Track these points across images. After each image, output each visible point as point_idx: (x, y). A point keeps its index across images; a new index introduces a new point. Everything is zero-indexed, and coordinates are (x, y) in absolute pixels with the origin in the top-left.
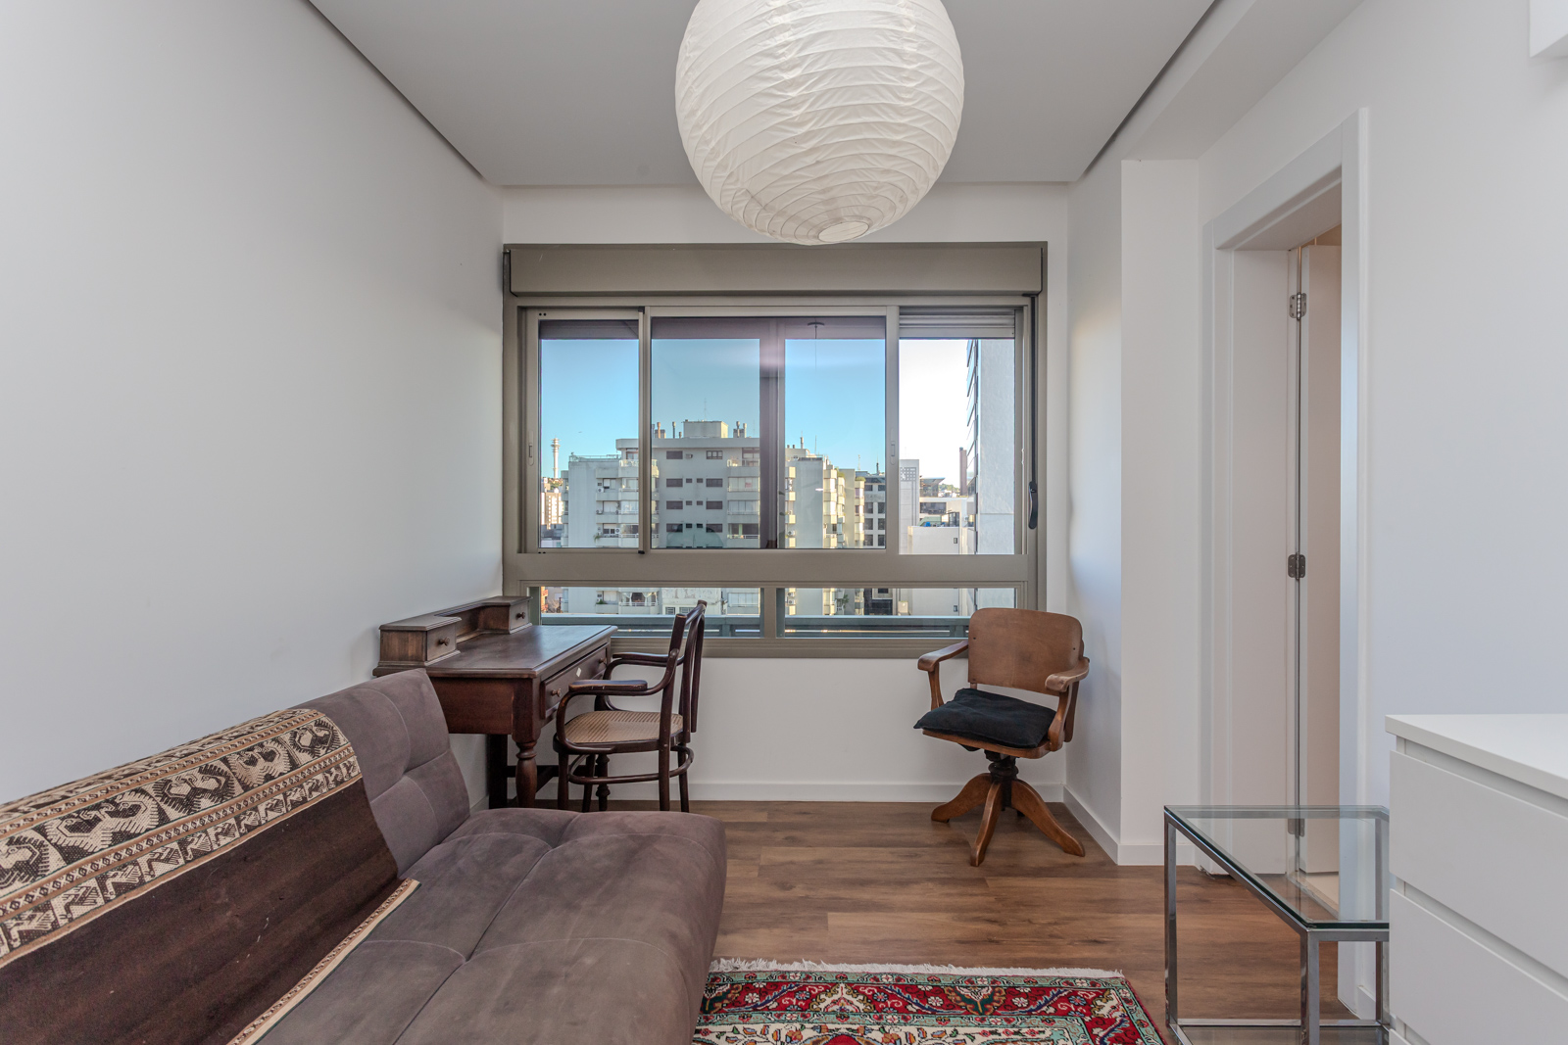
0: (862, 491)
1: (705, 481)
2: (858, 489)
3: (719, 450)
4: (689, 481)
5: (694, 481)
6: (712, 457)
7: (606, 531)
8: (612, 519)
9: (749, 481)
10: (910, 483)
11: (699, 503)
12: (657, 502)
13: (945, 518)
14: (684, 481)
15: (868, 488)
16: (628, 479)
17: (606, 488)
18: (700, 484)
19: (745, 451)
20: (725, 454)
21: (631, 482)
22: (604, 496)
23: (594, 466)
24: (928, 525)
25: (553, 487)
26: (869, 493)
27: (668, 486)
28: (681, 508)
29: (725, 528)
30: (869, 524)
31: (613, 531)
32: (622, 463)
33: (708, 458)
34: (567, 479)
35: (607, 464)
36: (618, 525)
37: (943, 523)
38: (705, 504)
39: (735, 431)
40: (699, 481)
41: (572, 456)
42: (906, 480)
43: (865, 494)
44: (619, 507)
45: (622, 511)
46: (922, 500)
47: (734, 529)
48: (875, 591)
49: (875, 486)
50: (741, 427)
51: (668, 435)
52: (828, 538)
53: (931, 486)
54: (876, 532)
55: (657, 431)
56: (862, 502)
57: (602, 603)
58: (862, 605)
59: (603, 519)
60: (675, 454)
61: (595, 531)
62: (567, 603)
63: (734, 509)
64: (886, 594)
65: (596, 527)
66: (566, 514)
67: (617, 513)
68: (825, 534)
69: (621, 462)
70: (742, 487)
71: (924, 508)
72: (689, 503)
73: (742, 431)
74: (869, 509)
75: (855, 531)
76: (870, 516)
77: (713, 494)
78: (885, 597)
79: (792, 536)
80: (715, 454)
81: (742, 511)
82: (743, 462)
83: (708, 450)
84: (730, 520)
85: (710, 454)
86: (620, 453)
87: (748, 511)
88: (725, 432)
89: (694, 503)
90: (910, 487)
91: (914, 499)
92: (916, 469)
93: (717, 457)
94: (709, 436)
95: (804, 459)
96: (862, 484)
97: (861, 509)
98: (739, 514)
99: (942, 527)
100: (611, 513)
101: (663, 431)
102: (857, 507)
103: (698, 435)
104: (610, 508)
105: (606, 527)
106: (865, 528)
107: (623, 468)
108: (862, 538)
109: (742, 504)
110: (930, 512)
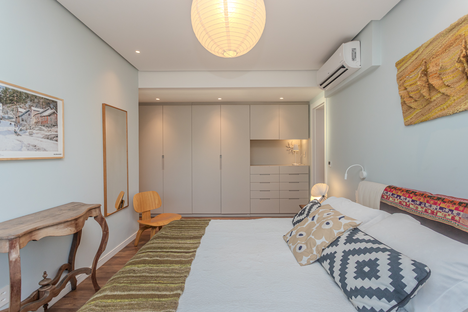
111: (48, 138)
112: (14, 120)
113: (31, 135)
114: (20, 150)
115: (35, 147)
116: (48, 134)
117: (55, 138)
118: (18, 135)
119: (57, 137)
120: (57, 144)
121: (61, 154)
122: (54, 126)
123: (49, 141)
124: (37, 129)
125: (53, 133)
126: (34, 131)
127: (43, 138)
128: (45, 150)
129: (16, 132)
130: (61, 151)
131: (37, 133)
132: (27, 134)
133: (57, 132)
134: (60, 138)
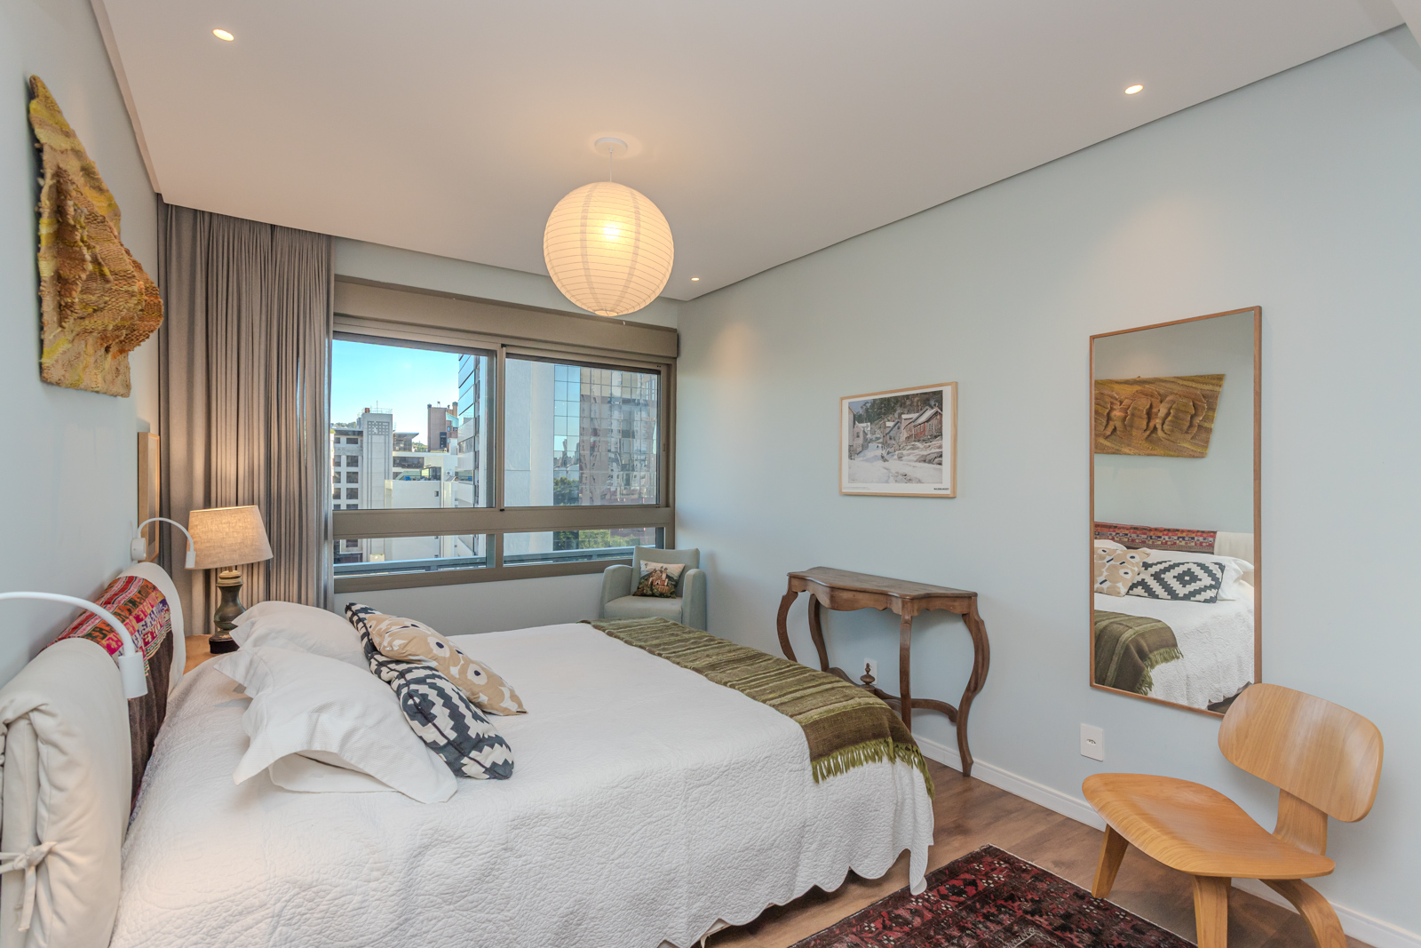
10: (383, 437)
13: (425, 473)
15: (337, 441)
24: (408, 478)
26: (338, 445)
30: (338, 477)
37: (422, 478)
42: (378, 434)
43: (335, 448)
46: (395, 454)
48: (343, 543)
49: (343, 439)
53: (404, 440)
54: (344, 486)
64: (355, 548)
71: (398, 462)
74: (338, 464)
76: (338, 469)
78: (354, 551)
90: (383, 441)
91: (387, 453)
92: (390, 423)
96: (332, 436)
99: (422, 481)
110: (403, 466)
111: (925, 461)
112: (881, 440)
113: (900, 458)
114: (887, 482)
115: (906, 478)
116: (925, 453)
117: (937, 459)
118: (885, 460)
119: (941, 456)
120: (941, 470)
121: (947, 489)
122: (936, 437)
123: (926, 465)
124: (909, 447)
125: (933, 451)
126: (905, 452)
127: (917, 461)
128: (920, 481)
129: (883, 457)
130: (947, 482)
131: (909, 455)
132: (896, 457)
133: (940, 447)
134: (947, 459)
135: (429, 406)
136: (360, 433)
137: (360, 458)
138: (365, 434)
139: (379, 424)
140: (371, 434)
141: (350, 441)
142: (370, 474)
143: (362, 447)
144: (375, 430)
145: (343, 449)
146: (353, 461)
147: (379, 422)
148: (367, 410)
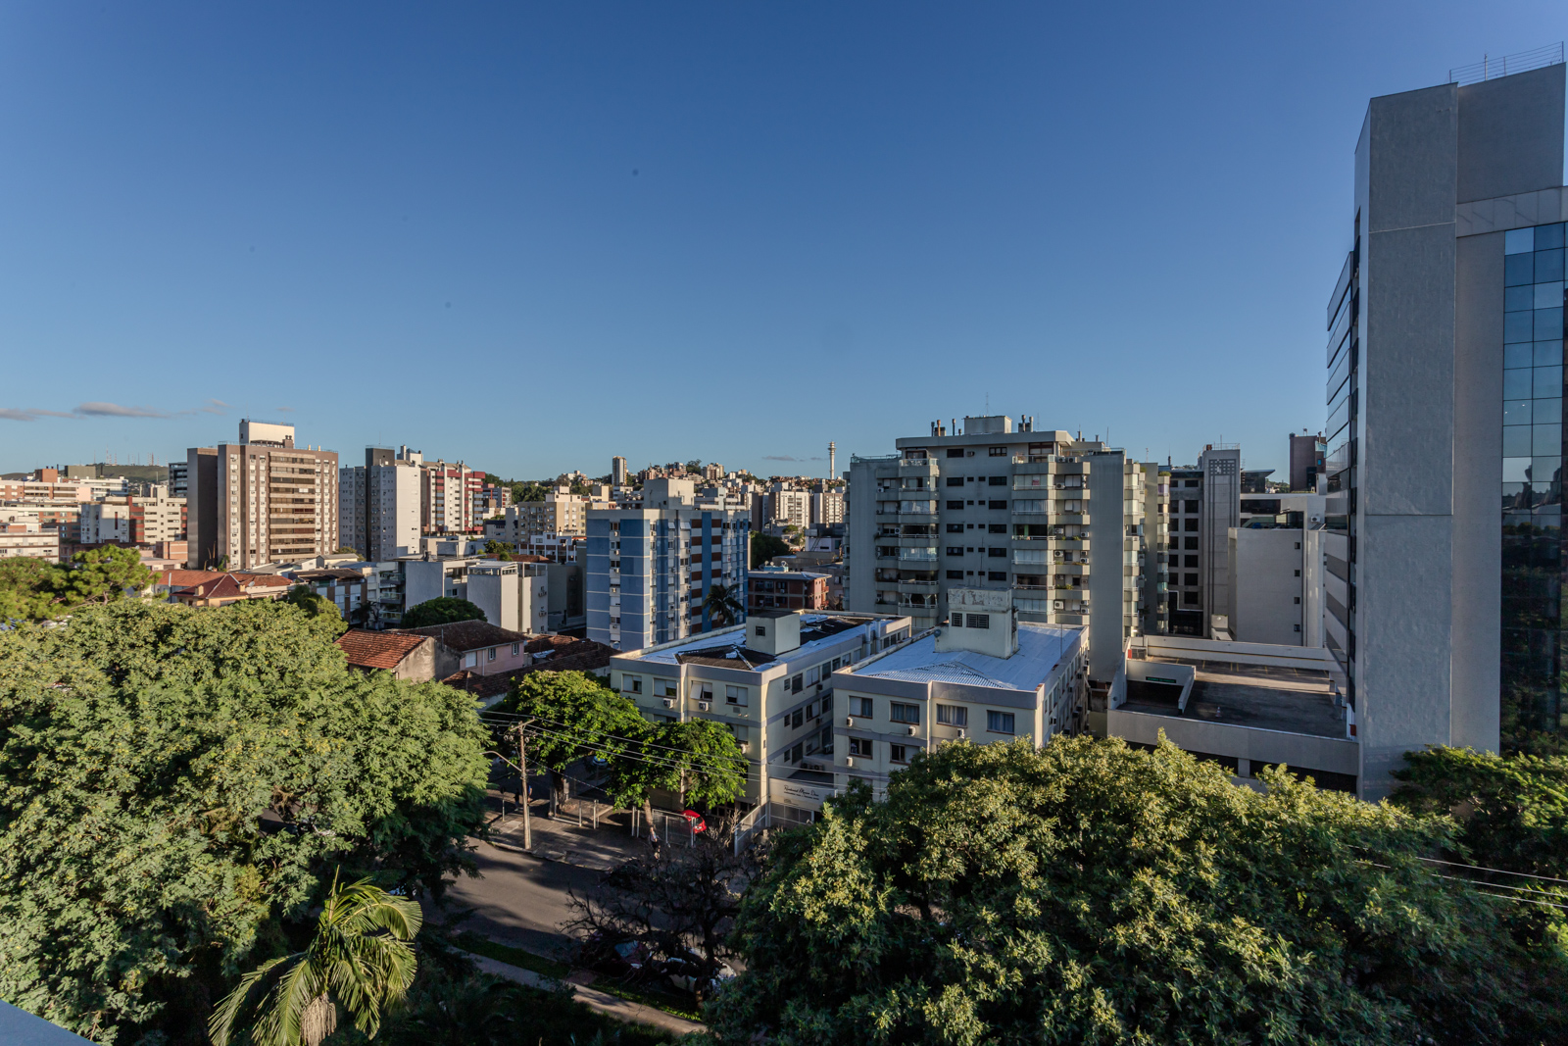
0: (1166, 488)
1: (987, 480)
2: (1161, 486)
3: (1003, 446)
4: (971, 479)
5: (976, 479)
6: (995, 454)
7: (886, 531)
8: (891, 519)
9: (1036, 478)
10: (1228, 477)
11: (982, 503)
12: (937, 502)
13: (1282, 519)
14: (965, 480)
15: (1173, 484)
16: (908, 479)
17: (886, 488)
18: (982, 483)
19: (1031, 446)
20: (1009, 451)
21: (910, 482)
22: (884, 497)
23: (874, 466)
24: (1257, 526)
25: (830, 488)
26: (1175, 489)
27: (948, 485)
28: (962, 508)
29: (1009, 529)
30: (1173, 526)
31: (893, 531)
32: (902, 463)
33: (991, 455)
34: (848, 480)
35: (887, 464)
36: (898, 525)
37: (1278, 525)
38: (987, 503)
39: (1021, 425)
40: (982, 479)
41: (854, 457)
42: (1222, 474)
43: (1171, 493)
44: (899, 507)
45: (902, 511)
46: (1243, 496)
47: (1019, 530)
49: (1183, 482)
50: (1027, 421)
51: (948, 433)
52: (1130, 541)
53: (1256, 480)
54: (1182, 534)
55: (936, 429)
56: (1167, 499)
57: (882, 602)
58: (1167, 617)
59: (883, 519)
60: (955, 452)
61: (875, 530)
62: (848, 601)
63: (1020, 509)
64: (1195, 605)
65: (876, 527)
66: (848, 514)
67: (897, 513)
68: (1125, 536)
69: (901, 461)
70: (1028, 484)
71: (1247, 506)
72: (970, 503)
73: (1028, 425)
74: (1173, 509)
75: (1159, 533)
76: (1175, 516)
77: (997, 493)
78: (1194, 609)
79: (1086, 539)
80: (998, 451)
81: (1029, 511)
82: (1030, 459)
83: (991, 447)
84: (1015, 520)
85: (993, 451)
86: (899, 452)
87: (1035, 511)
88: (1009, 427)
89: (976, 503)
90: (1228, 482)
91: (1233, 496)
92: (1236, 460)
93: (1001, 454)
94: (991, 431)
95: (1100, 453)
96: (1167, 480)
97: (1166, 508)
98: (1025, 514)
99: (1277, 529)
100: (891, 513)
101: (943, 429)
102: (1160, 507)
103: (980, 431)
104: (890, 508)
105: (886, 527)
106: (1169, 530)
107: (903, 468)
108: (1167, 541)
109: (1028, 504)
110: (1254, 512)
135: (1292, 436)
136: (1201, 475)
137: (1200, 503)
138: (1206, 475)
139: (1223, 463)
140: (1213, 474)
141: (1188, 484)
142: (1212, 521)
143: (1202, 489)
144: (1219, 470)
145: (1181, 493)
146: (1191, 506)
147: (1226, 461)
148: (1209, 447)
